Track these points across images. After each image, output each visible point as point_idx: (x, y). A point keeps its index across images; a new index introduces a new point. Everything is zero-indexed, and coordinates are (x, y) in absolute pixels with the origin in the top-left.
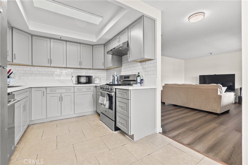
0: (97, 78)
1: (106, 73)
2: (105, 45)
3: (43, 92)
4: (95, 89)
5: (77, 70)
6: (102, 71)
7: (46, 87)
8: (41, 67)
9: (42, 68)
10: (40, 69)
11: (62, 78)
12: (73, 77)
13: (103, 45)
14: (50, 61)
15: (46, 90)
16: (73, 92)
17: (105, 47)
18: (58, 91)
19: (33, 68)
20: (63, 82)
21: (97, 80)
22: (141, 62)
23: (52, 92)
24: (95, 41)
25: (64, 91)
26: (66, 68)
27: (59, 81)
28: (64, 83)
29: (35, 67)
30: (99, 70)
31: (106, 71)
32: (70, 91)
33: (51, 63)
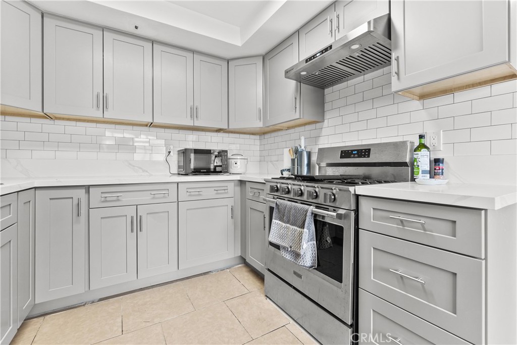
0: (239, 157)
1: (258, 142)
2: (266, 57)
3: (75, 202)
4: (238, 189)
5: (181, 134)
6: (248, 136)
7: (87, 188)
8: (74, 123)
9: (79, 124)
10: (71, 127)
11: (138, 157)
12: (169, 152)
13: (262, 58)
14: (103, 102)
15: (87, 196)
16: (176, 201)
17: (268, 62)
18: (126, 198)
19: (47, 125)
20: (141, 169)
21: (239, 162)
22: (423, 97)
23: (106, 201)
24: (239, 44)
25: (145, 198)
26: (151, 125)
27: (130, 164)
28: (144, 171)
29: (57, 122)
30: (242, 136)
31: (258, 137)
32: (164, 197)
33: (105, 107)
